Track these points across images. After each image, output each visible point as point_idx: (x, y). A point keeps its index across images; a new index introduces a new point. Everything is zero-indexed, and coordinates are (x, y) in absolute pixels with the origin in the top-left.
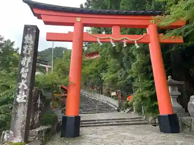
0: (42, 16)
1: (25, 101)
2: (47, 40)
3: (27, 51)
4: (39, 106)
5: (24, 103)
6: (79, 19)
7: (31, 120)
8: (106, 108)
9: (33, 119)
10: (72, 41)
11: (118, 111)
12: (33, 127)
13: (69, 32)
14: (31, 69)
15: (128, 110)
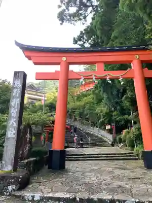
0: (32, 57)
1: (14, 136)
2: (36, 79)
3: (16, 94)
4: (28, 140)
5: (13, 138)
6: (64, 59)
7: (21, 152)
8: (99, 142)
9: (23, 151)
10: (58, 79)
11: (113, 145)
12: (22, 159)
13: (56, 71)
14: (19, 109)
15: (122, 144)
